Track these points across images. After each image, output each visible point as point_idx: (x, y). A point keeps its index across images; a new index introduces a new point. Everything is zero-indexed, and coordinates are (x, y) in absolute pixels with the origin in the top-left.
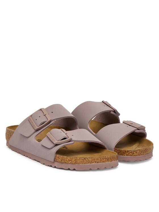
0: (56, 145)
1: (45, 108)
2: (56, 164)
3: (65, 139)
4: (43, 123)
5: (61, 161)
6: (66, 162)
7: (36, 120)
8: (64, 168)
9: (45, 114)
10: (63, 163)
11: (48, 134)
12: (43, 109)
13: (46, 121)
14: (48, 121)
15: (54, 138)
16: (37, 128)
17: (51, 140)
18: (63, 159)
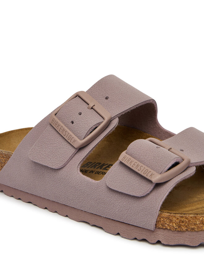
0: (158, 185)
1: (85, 89)
2: (161, 235)
3: (176, 164)
4: (93, 129)
5: (179, 227)
6: (193, 229)
7: (73, 122)
8: (186, 244)
9: (91, 105)
10: (183, 231)
11: (123, 156)
12: (82, 92)
13: (99, 124)
14: (105, 122)
15: (147, 168)
16: (79, 142)
17: (139, 172)
18: (183, 222)
